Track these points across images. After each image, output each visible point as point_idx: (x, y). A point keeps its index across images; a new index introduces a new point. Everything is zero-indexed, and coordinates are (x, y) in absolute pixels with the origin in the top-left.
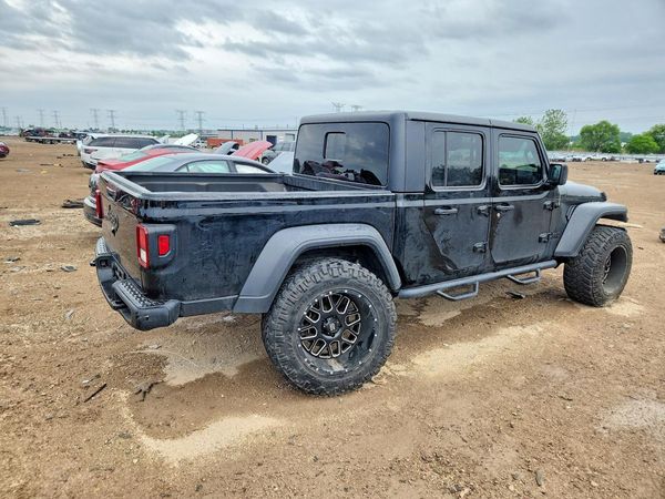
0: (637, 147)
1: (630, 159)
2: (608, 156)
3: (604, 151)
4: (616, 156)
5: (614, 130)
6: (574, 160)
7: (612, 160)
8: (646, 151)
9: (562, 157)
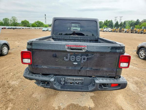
0: (33, 26)
1: (33, 28)
2: (29, 28)
3: (27, 26)
4: (30, 27)
5: (28, 22)
6: (22, 28)
7: (30, 28)
8: (35, 26)
9: (20, 28)
